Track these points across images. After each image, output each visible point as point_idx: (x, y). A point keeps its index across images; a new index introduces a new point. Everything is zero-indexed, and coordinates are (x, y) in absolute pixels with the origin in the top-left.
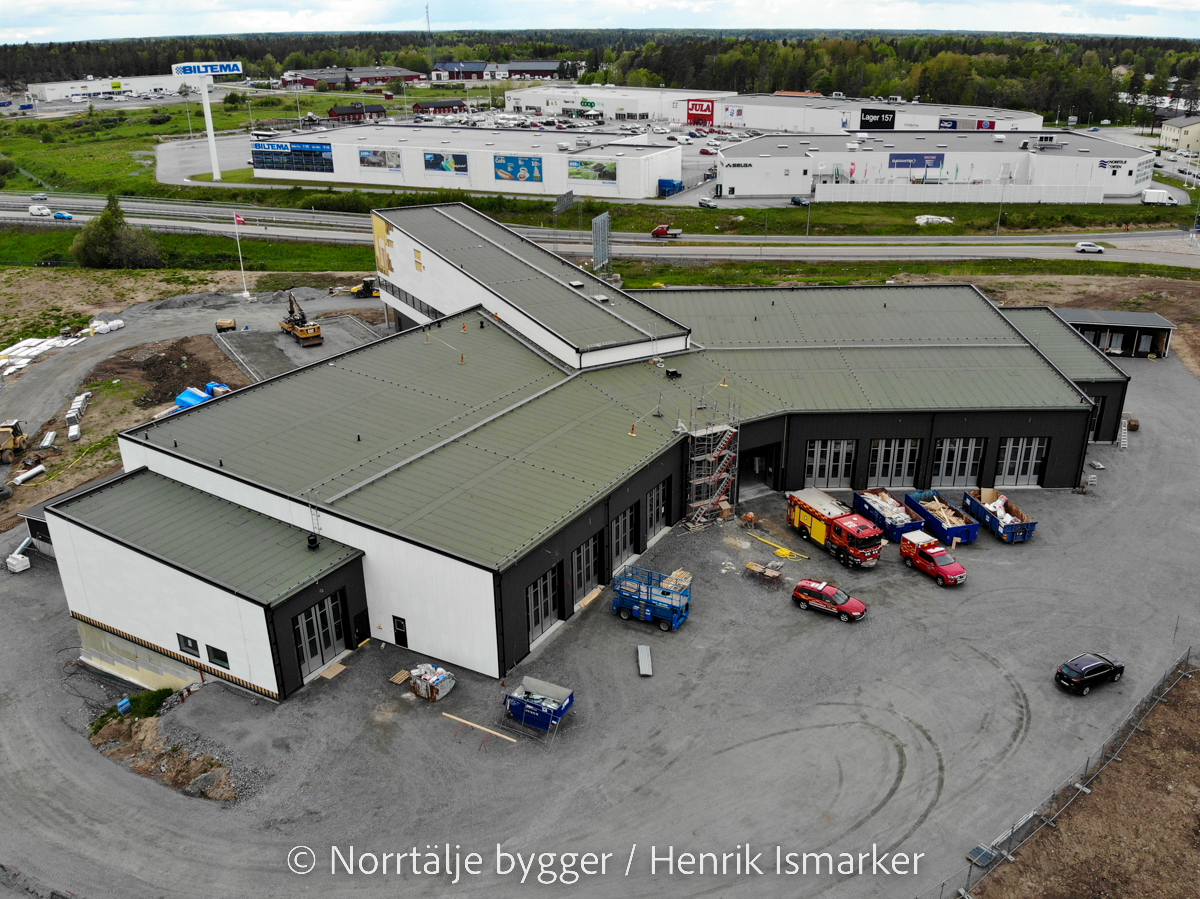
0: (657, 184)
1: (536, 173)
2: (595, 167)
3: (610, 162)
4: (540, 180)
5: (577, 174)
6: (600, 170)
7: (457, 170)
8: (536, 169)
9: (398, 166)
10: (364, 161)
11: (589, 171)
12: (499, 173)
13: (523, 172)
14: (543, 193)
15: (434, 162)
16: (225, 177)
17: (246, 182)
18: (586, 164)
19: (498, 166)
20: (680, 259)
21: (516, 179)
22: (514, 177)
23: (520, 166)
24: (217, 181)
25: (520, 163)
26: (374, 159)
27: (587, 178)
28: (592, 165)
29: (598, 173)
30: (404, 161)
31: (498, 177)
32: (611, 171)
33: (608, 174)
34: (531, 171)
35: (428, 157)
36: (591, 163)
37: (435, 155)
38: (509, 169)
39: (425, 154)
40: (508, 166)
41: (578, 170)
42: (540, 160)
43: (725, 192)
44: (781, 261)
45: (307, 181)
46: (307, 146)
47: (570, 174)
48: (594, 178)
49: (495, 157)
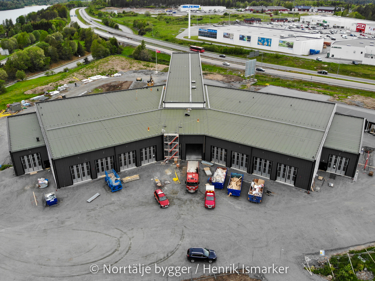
0: (309, 51)
1: (269, 44)
2: (287, 43)
3: (292, 42)
4: (270, 46)
5: (281, 45)
6: (288, 44)
7: (248, 41)
8: (269, 43)
9: (233, 38)
10: (224, 36)
11: (285, 44)
12: (259, 43)
13: (266, 43)
14: (270, 50)
15: (242, 38)
16: (192, 38)
17: (195, 40)
18: (284, 42)
19: (259, 41)
20: (284, 77)
21: (263, 45)
22: (263, 44)
23: (265, 41)
24: (189, 39)
25: (265, 40)
26: (227, 36)
27: (284, 47)
28: (286, 43)
29: (287, 45)
30: (234, 37)
31: (258, 44)
32: (291, 45)
33: (290, 46)
34: (268, 43)
35: (241, 36)
36: (286, 42)
37: (242, 36)
38: (262, 42)
39: (240, 35)
40: (262, 41)
41: (282, 44)
42: (271, 40)
43: (330, 56)
44: (319, 83)
45: (207, 40)
46: (211, 31)
47: (279, 45)
48: (286, 47)
49: (258, 38)
